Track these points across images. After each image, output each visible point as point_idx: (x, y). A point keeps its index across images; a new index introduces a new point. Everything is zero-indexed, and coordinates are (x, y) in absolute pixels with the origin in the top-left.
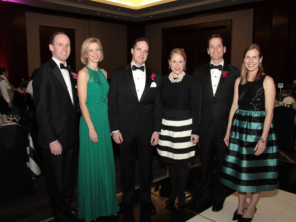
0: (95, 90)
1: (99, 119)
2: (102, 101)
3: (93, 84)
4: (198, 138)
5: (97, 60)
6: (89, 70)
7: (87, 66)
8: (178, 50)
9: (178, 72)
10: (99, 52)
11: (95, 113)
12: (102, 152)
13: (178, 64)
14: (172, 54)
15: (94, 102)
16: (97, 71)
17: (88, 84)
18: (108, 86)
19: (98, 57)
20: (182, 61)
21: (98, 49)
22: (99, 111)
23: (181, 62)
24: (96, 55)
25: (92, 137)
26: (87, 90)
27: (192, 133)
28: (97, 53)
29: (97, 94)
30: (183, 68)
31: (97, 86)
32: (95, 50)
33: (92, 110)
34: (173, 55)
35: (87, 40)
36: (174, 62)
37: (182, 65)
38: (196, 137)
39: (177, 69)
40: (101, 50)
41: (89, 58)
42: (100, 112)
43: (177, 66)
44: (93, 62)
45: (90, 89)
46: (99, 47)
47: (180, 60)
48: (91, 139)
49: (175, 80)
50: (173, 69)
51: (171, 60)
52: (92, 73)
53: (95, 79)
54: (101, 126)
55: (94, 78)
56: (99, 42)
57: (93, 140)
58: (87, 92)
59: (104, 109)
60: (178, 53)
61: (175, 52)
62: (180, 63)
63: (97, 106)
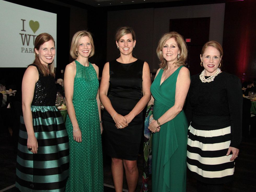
0: (81, 86)
1: (84, 118)
2: (89, 99)
3: (81, 80)
4: (238, 152)
5: (87, 55)
6: (78, 64)
7: (76, 60)
8: (213, 43)
9: (211, 70)
10: (89, 47)
11: (81, 111)
12: (86, 154)
13: (213, 59)
14: (205, 48)
15: (80, 99)
16: (86, 66)
17: (75, 79)
18: (97, 83)
19: (88, 51)
20: (218, 56)
21: (89, 43)
22: (85, 109)
23: (216, 57)
24: (86, 50)
25: (76, 136)
26: (74, 86)
27: (231, 145)
28: (87, 47)
29: (83, 92)
30: (218, 65)
31: (84, 82)
32: (85, 45)
33: (77, 108)
34: (207, 48)
35: (78, 33)
36: (208, 57)
37: (217, 62)
38: (235, 150)
39: (210, 66)
40: (92, 44)
41: (78, 52)
42: (86, 111)
43: (211, 62)
44: (82, 56)
45: (76, 85)
46: (89, 41)
47: (214, 55)
48: (74, 138)
49: (206, 80)
50: (205, 65)
51: (203, 55)
52: (81, 68)
53: (83, 75)
54: (86, 125)
55: (82, 73)
56: (90, 36)
57: (76, 139)
58: (74, 88)
59: (90, 108)
60: (213, 46)
61: (209, 45)
62: (214, 59)
63: (83, 104)
